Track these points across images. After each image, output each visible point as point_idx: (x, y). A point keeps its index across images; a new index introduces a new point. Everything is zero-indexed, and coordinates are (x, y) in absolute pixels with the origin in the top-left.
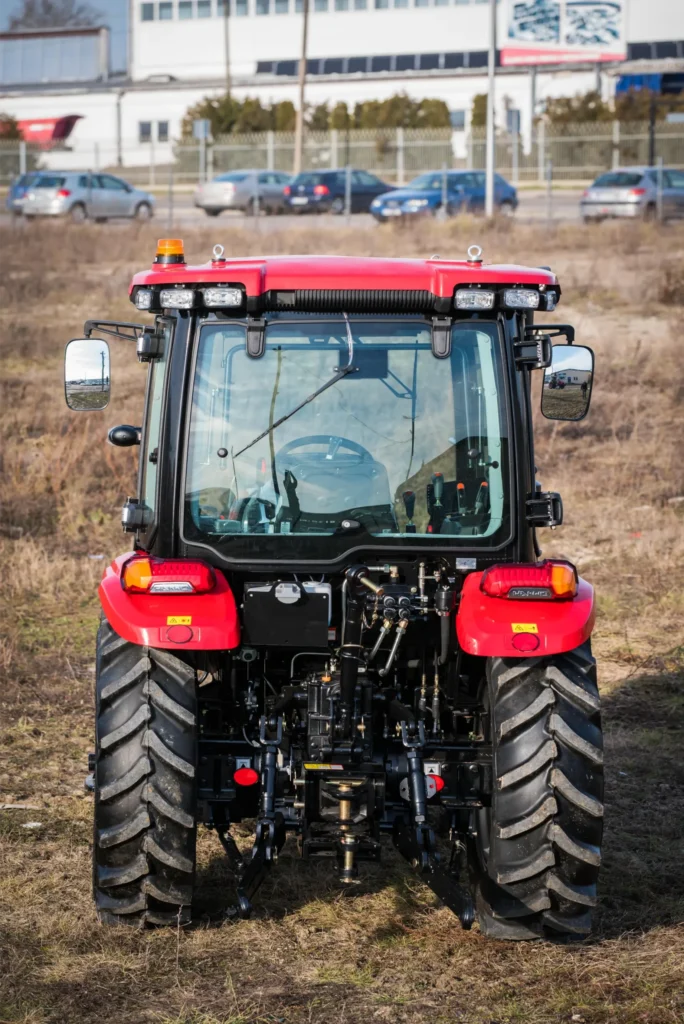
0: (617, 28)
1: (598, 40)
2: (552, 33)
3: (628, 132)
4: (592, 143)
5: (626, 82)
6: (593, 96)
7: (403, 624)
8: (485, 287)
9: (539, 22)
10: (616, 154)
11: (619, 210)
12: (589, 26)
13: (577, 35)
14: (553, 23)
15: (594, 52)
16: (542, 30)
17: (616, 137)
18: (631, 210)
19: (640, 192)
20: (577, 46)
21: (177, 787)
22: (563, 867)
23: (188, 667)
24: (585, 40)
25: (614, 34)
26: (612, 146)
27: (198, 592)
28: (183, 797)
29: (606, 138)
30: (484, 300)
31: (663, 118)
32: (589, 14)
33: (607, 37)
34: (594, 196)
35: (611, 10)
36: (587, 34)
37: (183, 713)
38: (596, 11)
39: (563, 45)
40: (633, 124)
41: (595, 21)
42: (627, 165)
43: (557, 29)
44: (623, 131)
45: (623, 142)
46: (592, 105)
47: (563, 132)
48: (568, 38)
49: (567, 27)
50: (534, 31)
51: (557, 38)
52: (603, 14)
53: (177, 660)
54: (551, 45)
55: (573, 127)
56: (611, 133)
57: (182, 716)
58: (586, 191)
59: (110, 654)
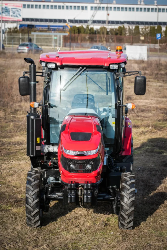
0: (21, 14)
1: (17, 16)
2: (8, 14)
3: (23, 36)
4: (16, 38)
5: (21, 26)
6: (16, 28)
9: (6, 12)
10: (21, 40)
11: (24, 51)
12: (15, 13)
13: (13, 15)
14: (8, 12)
15: (16, 19)
16: (7, 13)
17: (21, 37)
18: (26, 51)
19: (28, 47)
20: (13, 17)
24: (14, 16)
25: (20, 15)
26: (20, 38)
29: (19, 37)
31: (31, 33)
32: (15, 11)
33: (19, 16)
34: (20, 48)
35: (19, 11)
36: (15, 15)
38: (17, 10)
39: (10, 17)
40: (24, 34)
41: (16, 12)
42: (23, 42)
43: (9, 13)
44: (22, 35)
45: (22, 38)
46: (16, 30)
47: (11, 35)
48: (11, 16)
49: (11, 13)
50: (5, 13)
51: (9, 15)
52: (18, 11)
54: (8, 17)
55: (13, 34)
56: (19, 36)
58: (18, 47)
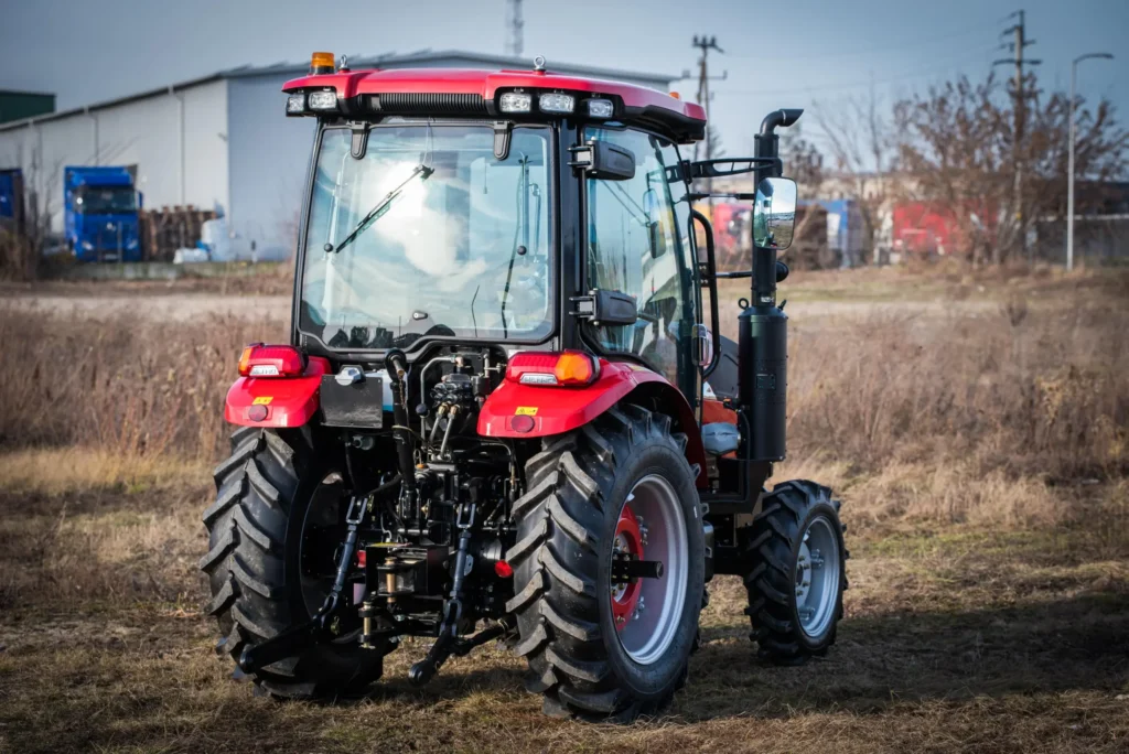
7: (453, 409)
8: (567, 92)
21: (259, 559)
22: (559, 642)
23: (289, 447)
27: (285, 376)
28: (266, 570)
30: (566, 104)
37: (269, 490)
53: (282, 442)
57: (267, 492)
59: (236, 437)
